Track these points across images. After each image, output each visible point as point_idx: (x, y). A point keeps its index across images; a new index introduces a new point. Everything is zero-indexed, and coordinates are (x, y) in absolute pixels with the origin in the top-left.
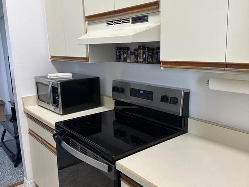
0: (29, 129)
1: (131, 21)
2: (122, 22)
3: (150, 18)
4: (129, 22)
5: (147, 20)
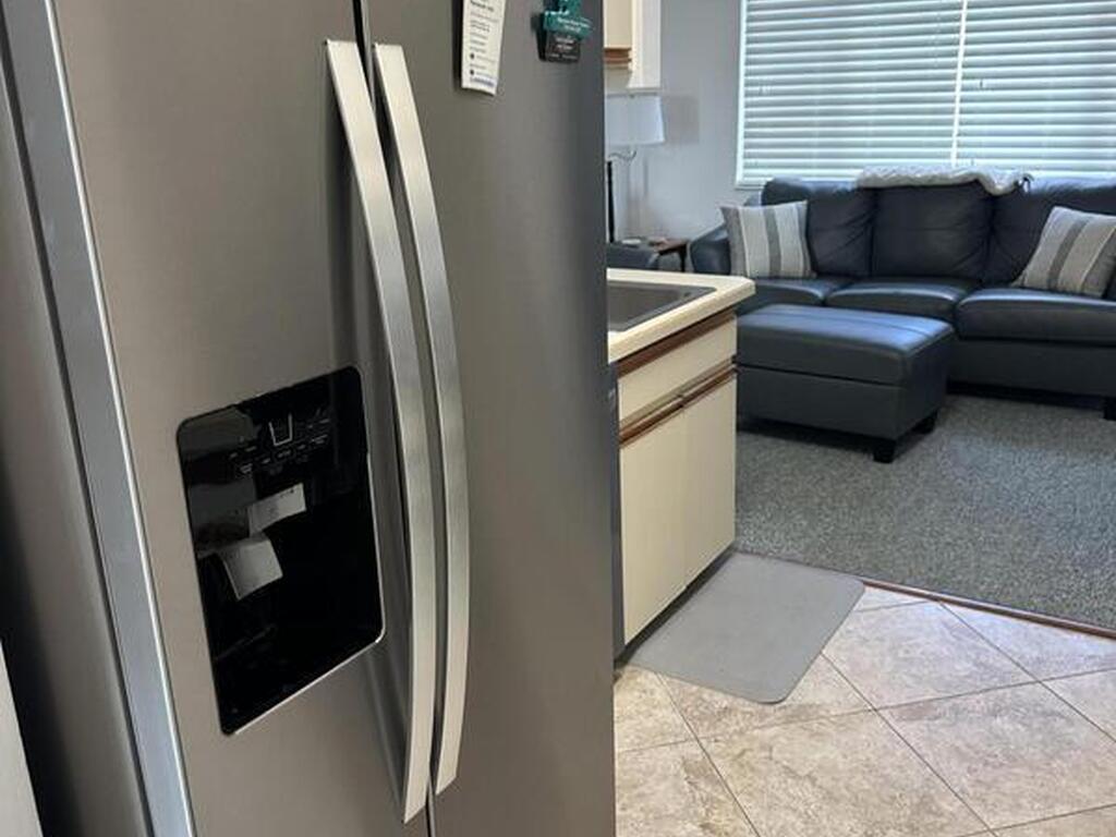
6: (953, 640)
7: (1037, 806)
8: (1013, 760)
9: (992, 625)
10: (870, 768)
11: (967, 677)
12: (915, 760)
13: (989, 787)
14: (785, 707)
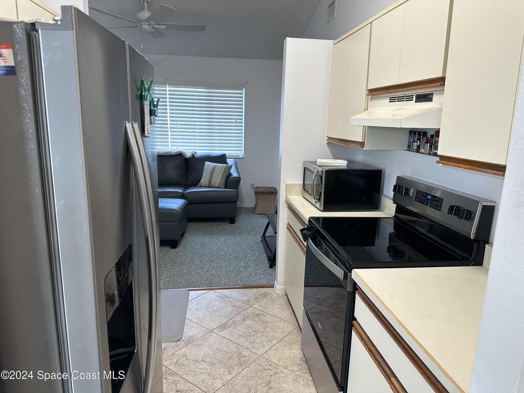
0: (288, 223)
1: (414, 99)
2: (405, 100)
3: (435, 98)
4: (412, 100)
5: (431, 100)
6: (223, 301)
7: (268, 343)
8: (256, 332)
9: (231, 293)
10: (219, 350)
11: (232, 311)
12: (231, 343)
13: (254, 343)
14: (183, 340)
